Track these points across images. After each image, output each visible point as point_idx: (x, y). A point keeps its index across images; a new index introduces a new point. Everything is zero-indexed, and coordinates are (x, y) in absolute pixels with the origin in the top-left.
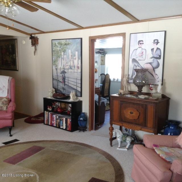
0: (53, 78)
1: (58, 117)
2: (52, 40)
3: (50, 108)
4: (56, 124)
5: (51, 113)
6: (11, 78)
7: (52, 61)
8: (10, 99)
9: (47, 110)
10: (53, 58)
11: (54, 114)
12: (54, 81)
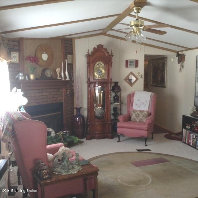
0: (195, 96)
1: (194, 136)
2: (197, 56)
3: (188, 126)
4: (192, 143)
5: (189, 131)
6: (153, 94)
7: (196, 78)
8: (150, 113)
9: (186, 128)
10: (197, 75)
11: (192, 133)
12: (196, 99)
